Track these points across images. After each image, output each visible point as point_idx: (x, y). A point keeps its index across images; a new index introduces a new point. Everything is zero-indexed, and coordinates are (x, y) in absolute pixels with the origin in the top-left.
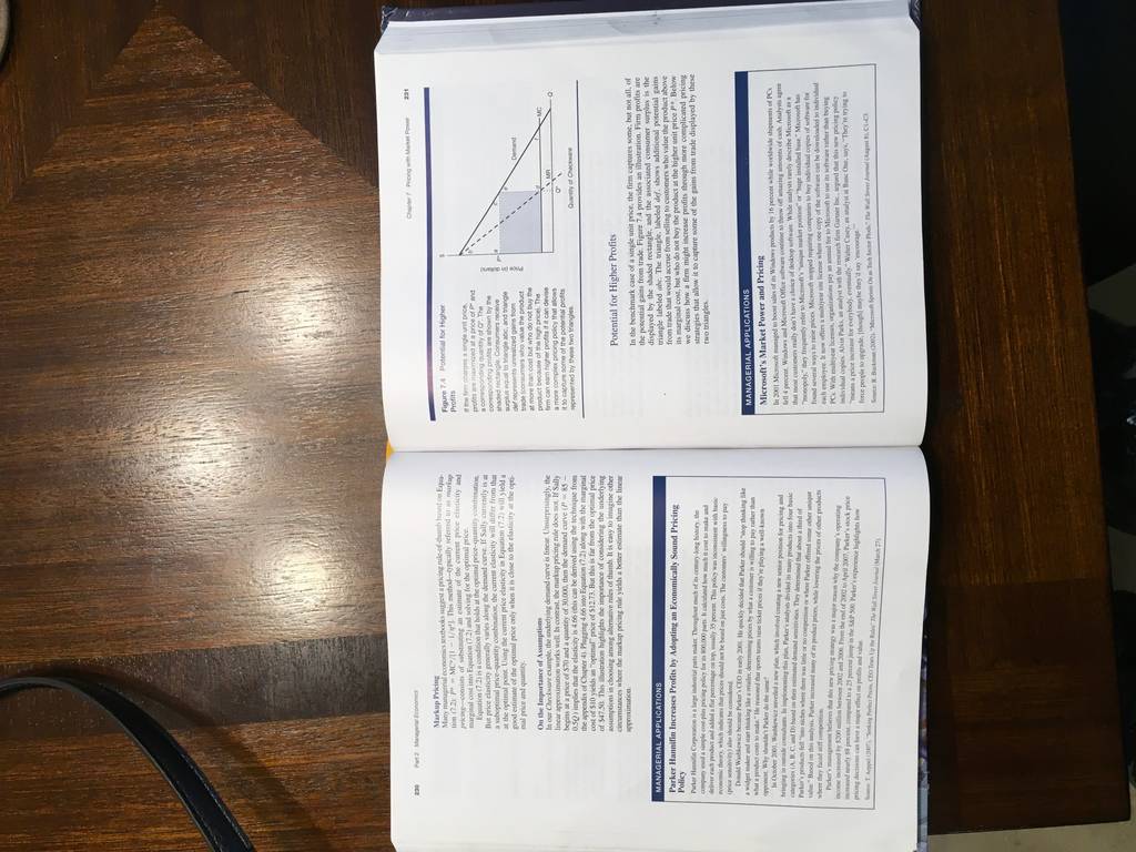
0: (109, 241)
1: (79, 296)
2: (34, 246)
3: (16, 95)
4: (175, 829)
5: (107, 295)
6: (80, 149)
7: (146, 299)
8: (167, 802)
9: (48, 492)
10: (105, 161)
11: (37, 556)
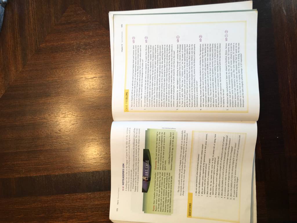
0: (60, 64)
1: (52, 78)
2: (40, 65)
3: (35, 25)
4: (77, 220)
5: (60, 78)
6: (52, 40)
7: (70, 79)
8: (75, 213)
9: (44, 130)
10: (59, 43)
11: (41, 147)
